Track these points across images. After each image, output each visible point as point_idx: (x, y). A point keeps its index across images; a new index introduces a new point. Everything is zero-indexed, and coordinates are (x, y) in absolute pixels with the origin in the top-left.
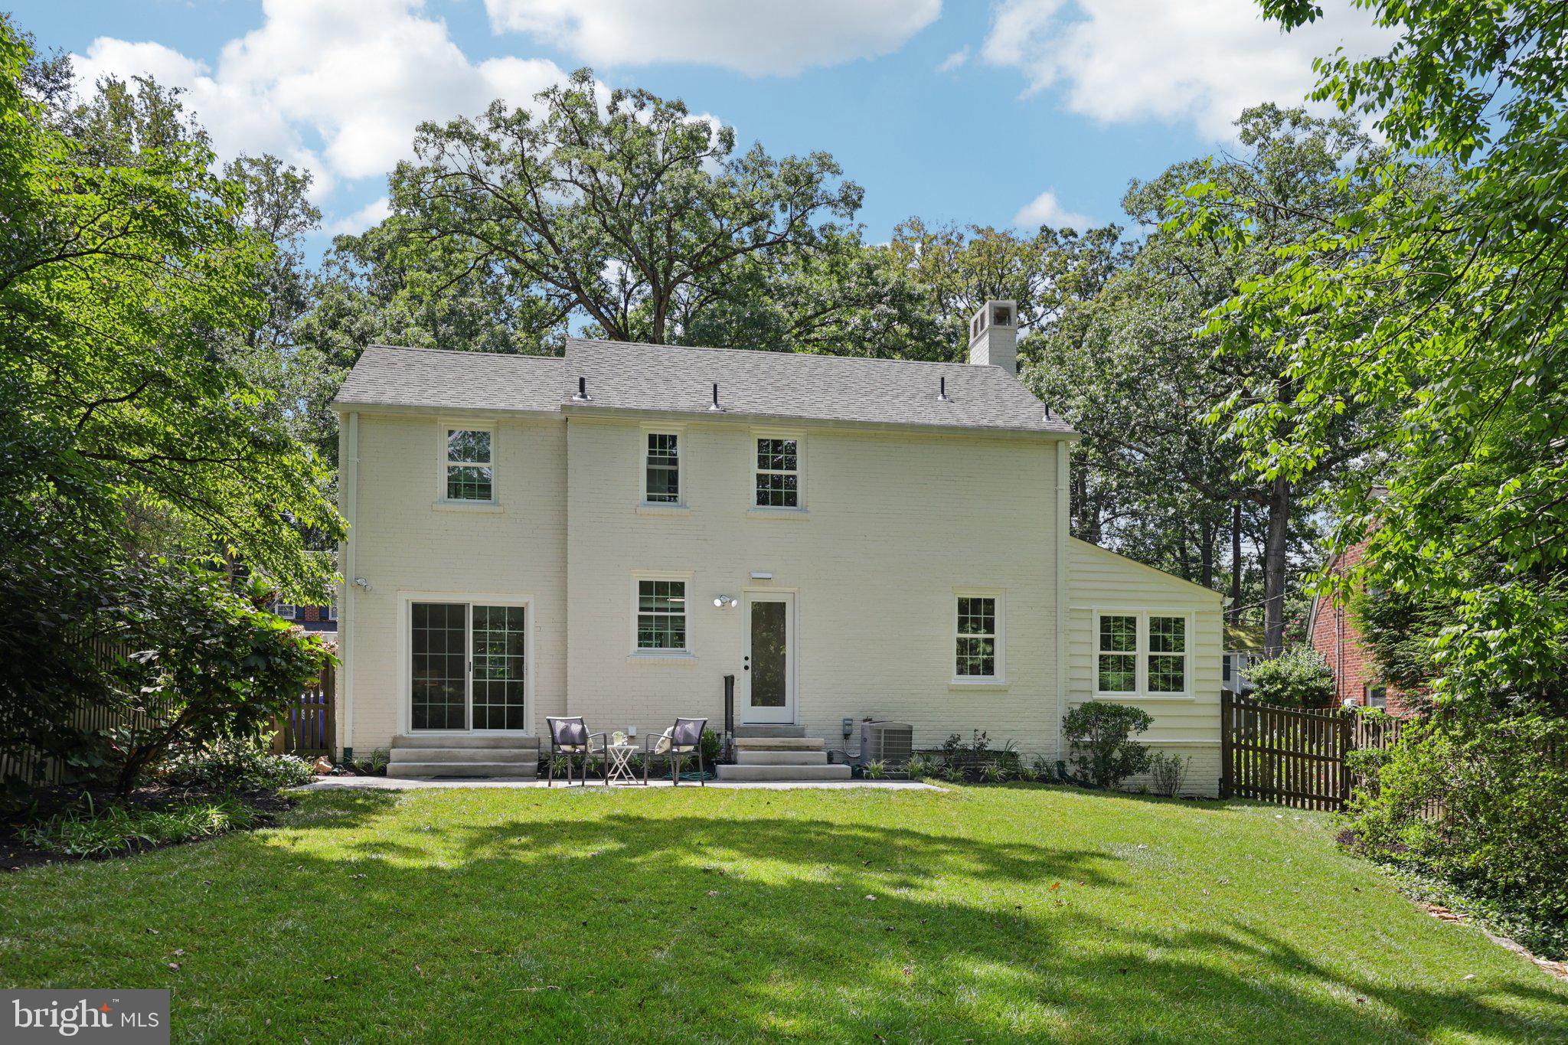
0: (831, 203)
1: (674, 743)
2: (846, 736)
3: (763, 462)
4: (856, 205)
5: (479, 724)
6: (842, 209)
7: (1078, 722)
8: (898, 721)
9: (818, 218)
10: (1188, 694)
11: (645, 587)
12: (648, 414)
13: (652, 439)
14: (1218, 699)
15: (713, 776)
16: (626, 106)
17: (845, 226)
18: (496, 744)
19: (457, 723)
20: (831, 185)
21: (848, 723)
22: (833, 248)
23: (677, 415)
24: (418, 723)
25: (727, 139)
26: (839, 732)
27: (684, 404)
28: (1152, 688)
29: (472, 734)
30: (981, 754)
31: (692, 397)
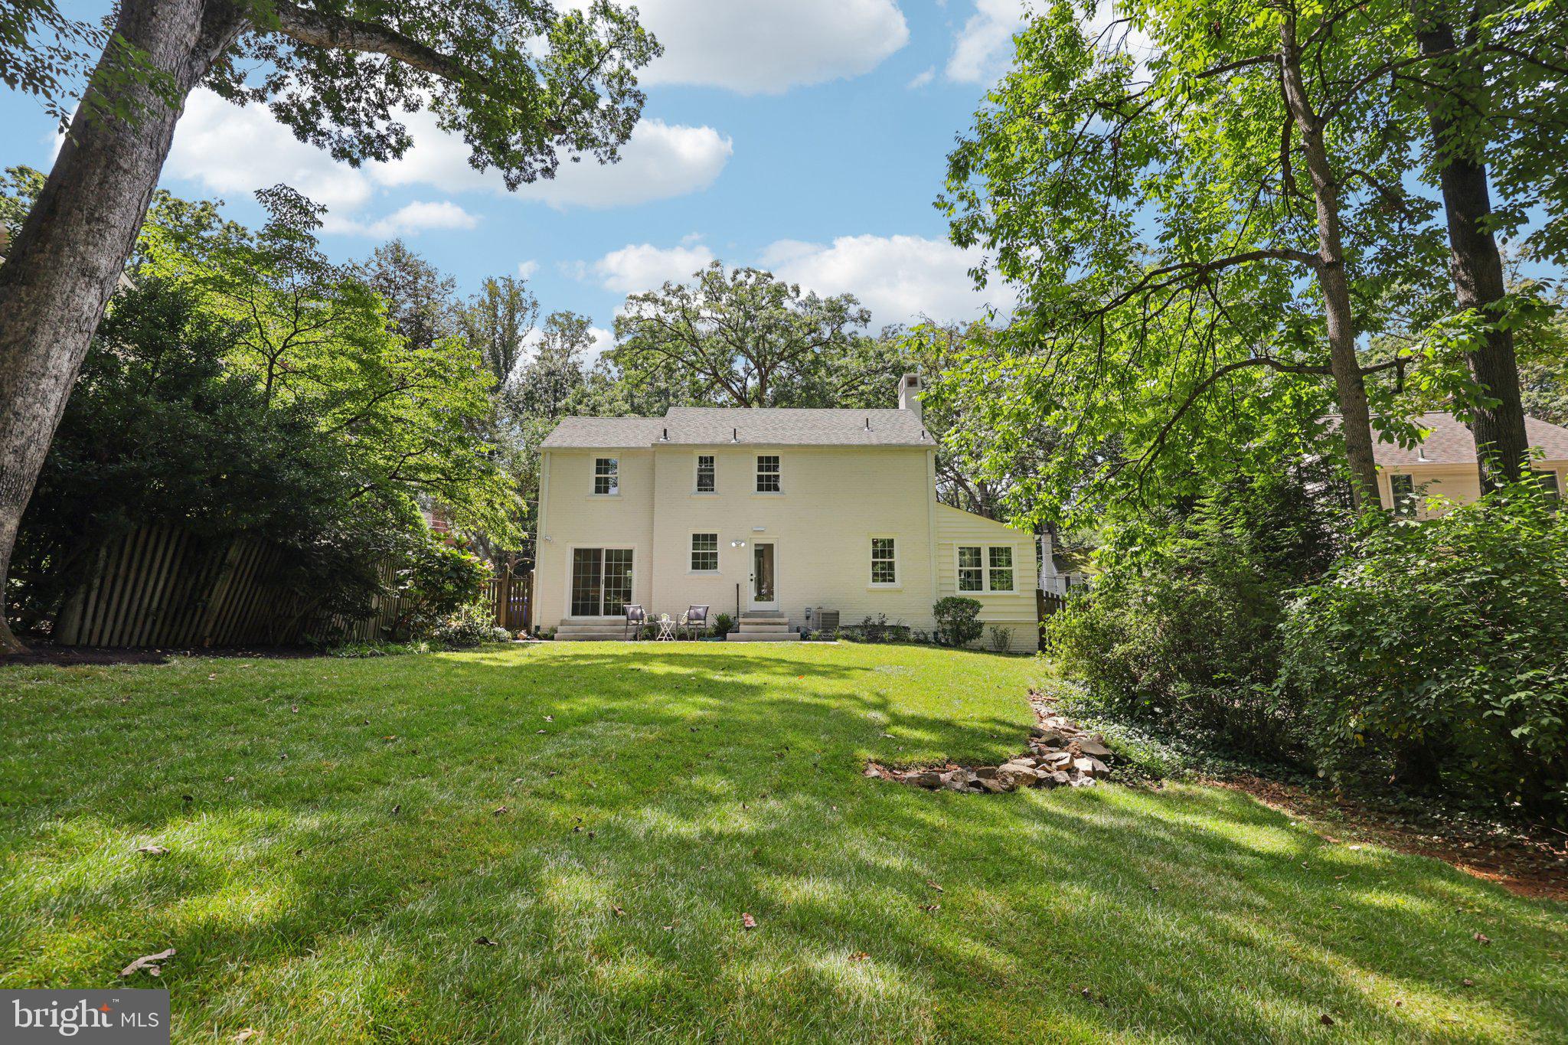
0: (855, 320)
1: (689, 618)
2: (808, 618)
3: (760, 469)
4: (866, 321)
5: (607, 613)
6: (860, 323)
7: (941, 609)
8: (830, 608)
9: (847, 328)
10: (1015, 592)
11: (696, 537)
12: (696, 446)
13: (701, 458)
14: (1034, 595)
15: (724, 639)
16: (741, 277)
17: (862, 333)
18: (615, 624)
19: (596, 612)
20: (853, 310)
21: (808, 610)
22: (856, 344)
23: (713, 446)
24: (575, 612)
25: (797, 290)
26: (804, 616)
27: (719, 440)
28: (993, 588)
29: (602, 618)
30: (882, 627)
31: (723, 436)
